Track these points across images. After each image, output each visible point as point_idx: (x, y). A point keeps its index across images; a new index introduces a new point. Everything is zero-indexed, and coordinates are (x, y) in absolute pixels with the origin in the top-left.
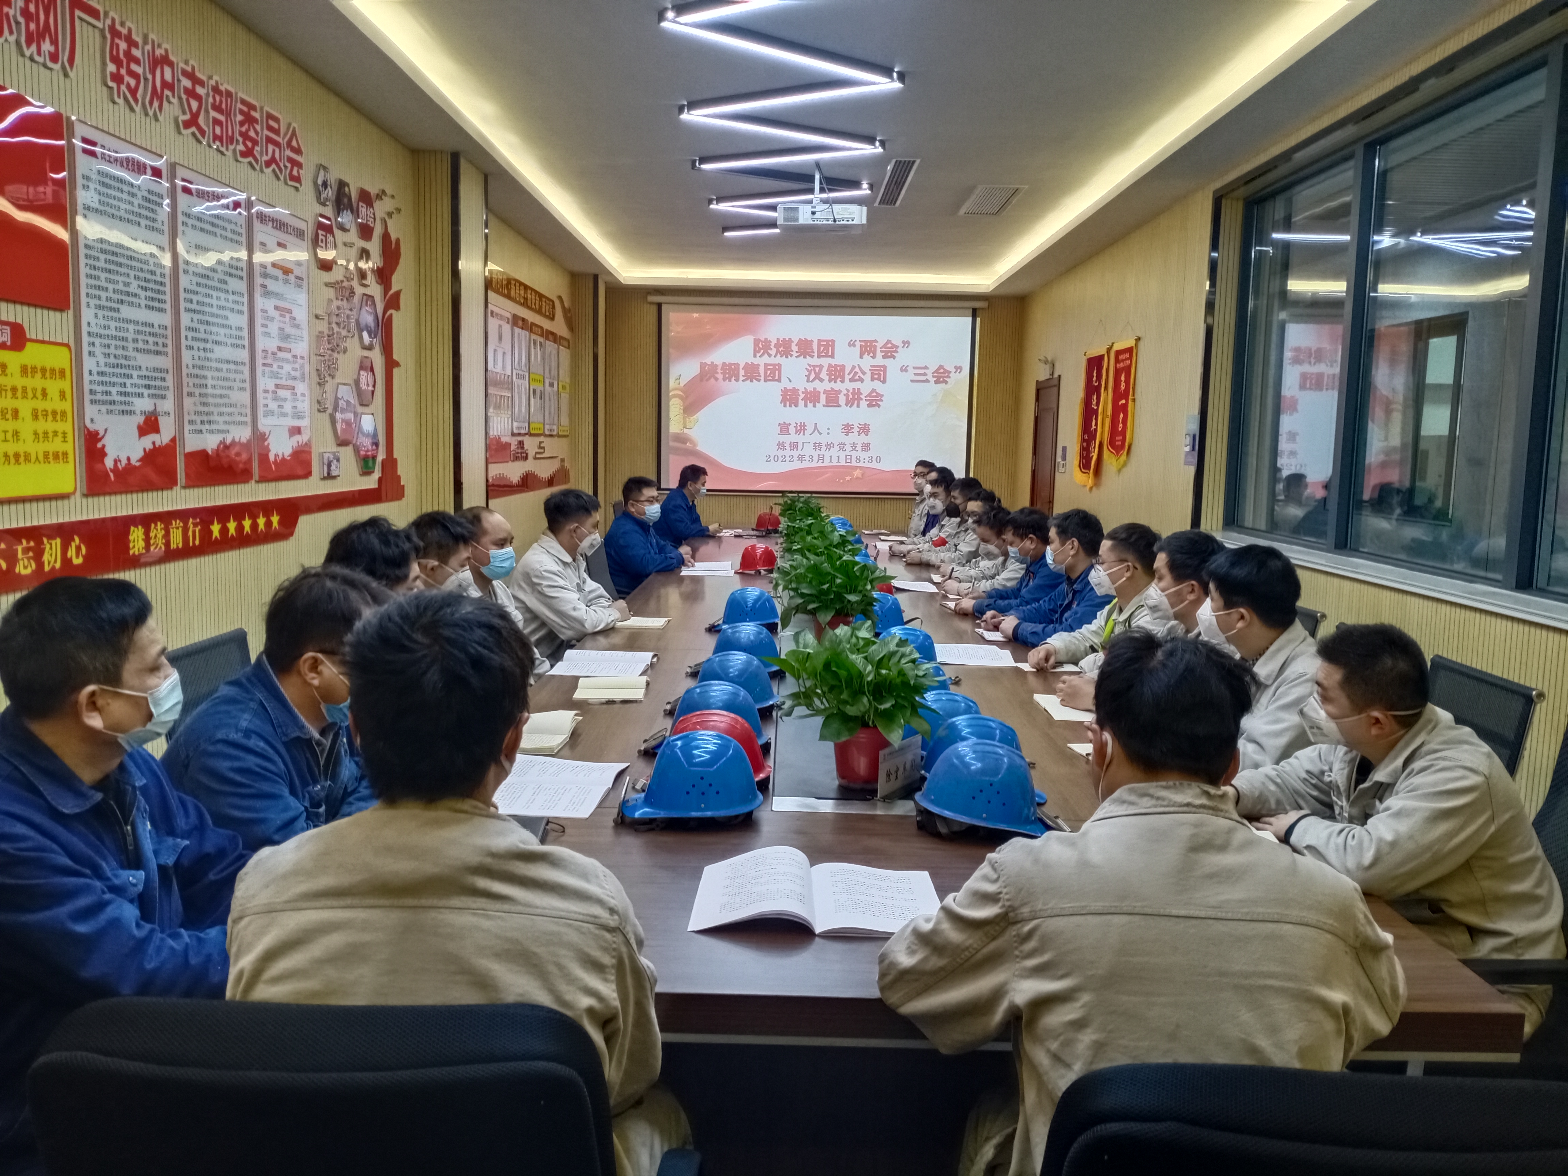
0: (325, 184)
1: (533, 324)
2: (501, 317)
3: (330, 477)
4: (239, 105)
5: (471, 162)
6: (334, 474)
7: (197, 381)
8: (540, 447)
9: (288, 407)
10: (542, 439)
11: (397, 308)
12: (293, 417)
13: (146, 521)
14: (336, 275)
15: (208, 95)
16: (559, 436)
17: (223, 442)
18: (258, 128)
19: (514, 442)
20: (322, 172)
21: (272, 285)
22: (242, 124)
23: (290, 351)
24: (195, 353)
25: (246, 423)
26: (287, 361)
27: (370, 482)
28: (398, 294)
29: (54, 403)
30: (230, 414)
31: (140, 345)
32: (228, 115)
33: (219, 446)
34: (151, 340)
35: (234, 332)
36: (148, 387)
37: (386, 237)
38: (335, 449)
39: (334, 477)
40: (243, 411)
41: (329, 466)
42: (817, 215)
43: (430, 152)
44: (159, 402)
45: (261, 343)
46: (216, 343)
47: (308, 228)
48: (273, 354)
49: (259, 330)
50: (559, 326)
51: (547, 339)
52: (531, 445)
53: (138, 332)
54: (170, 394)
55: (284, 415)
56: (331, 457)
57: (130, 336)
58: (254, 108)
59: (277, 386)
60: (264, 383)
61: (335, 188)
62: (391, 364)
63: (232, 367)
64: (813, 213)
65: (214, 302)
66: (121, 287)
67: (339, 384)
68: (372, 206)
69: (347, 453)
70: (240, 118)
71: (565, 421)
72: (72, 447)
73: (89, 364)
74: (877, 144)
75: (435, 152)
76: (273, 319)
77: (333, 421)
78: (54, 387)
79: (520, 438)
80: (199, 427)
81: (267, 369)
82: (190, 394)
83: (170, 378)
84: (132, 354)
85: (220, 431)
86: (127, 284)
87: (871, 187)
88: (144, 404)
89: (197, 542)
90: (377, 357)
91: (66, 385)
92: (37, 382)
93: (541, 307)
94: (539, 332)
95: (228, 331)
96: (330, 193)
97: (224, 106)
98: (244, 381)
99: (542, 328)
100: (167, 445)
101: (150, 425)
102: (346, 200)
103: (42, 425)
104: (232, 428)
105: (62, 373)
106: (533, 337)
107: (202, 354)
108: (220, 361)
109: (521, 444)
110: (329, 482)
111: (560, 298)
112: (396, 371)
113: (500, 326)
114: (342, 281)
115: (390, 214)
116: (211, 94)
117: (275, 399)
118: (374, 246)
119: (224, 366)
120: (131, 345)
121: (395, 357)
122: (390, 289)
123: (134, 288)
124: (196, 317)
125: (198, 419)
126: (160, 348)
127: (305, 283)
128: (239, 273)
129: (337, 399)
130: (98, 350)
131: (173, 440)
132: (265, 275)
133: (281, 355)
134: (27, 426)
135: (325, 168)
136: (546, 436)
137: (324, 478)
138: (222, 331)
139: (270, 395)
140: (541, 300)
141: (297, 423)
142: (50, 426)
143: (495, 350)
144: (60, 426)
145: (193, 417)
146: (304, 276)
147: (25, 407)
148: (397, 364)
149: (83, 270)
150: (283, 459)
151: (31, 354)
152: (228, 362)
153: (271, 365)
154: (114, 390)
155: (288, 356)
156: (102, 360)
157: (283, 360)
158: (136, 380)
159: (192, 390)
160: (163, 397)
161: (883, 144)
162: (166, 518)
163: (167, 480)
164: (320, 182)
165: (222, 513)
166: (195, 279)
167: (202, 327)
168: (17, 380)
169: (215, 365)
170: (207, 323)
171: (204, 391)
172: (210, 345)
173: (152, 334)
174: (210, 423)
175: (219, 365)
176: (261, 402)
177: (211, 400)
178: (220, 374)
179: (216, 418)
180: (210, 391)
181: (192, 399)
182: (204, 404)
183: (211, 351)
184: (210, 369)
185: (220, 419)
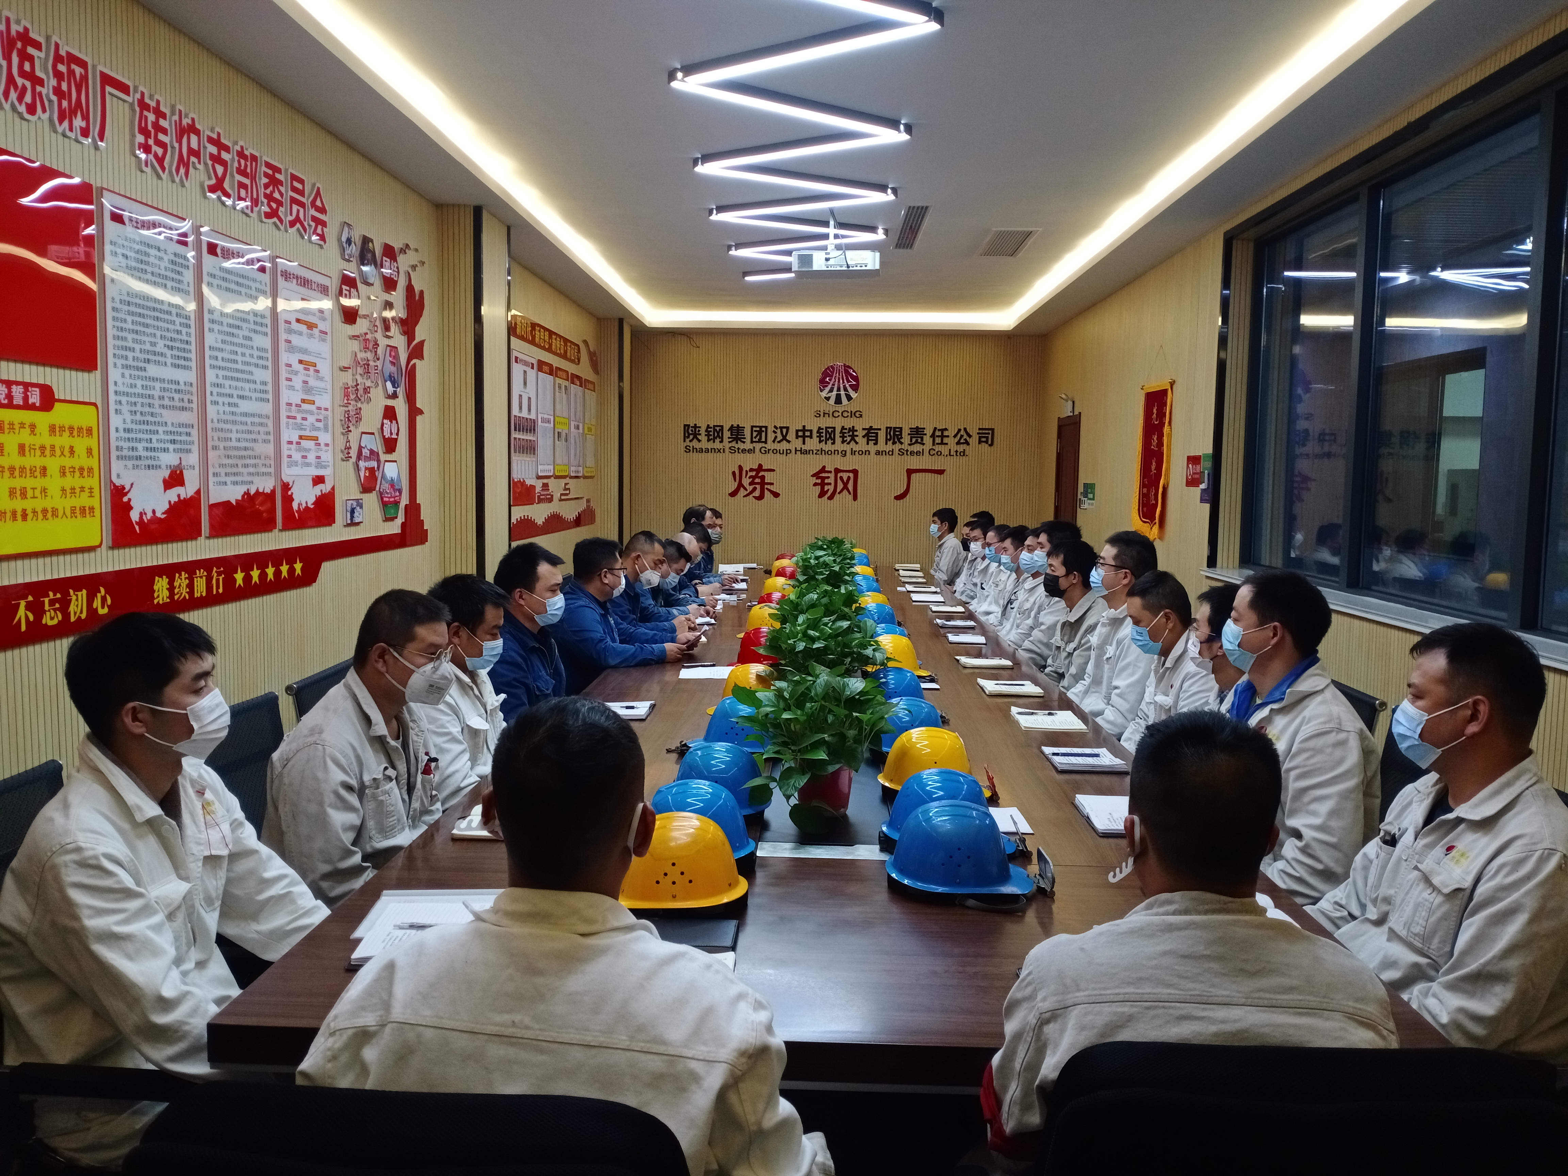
0: (349, 241)
1: (558, 369)
2: (526, 363)
3: (353, 524)
4: (264, 169)
5: (494, 215)
6: (357, 520)
7: (222, 435)
8: (566, 489)
9: (311, 457)
10: (567, 480)
11: (421, 357)
12: (316, 467)
13: (170, 571)
14: (361, 326)
15: (233, 160)
16: (585, 477)
17: (247, 493)
18: (282, 189)
19: (539, 485)
20: (346, 229)
21: (296, 340)
22: (266, 186)
23: (313, 403)
24: (221, 408)
25: (269, 474)
26: (311, 413)
27: (394, 528)
28: (422, 343)
29: (81, 460)
30: (255, 466)
31: (166, 402)
32: (253, 178)
33: (243, 496)
34: (177, 396)
35: (258, 387)
36: (173, 442)
37: (410, 289)
38: (359, 496)
39: (358, 524)
40: (267, 462)
41: (353, 512)
42: (831, 262)
43: (453, 205)
44: (183, 456)
45: (287, 396)
46: (241, 397)
47: (333, 284)
48: (297, 405)
49: (283, 383)
50: (584, 370)
51: (573, 382)
52: (557, 488)
53: (164, 389)
54: (195, 448)
55: (308, 465)
56: (355, 504)
57: (156, 393)
58: (279, 170)
59: (301, 437)
60: (289, 434)
61: (359, 243)
62: (414, 412)
63: (257, 420)
64: (827, 260)
65: (239, 358)
66: (148, 347)
67: (363, 433)
68: (395, 260)
69: (371, 500)
70: (265, 180)
71: (590, 462)
72: (99, 501)
73: (115, 421)
74: (889, 191)
75: (459, 206)
76: (296, 373)
77: (357, 468)
78: (81, 444)
79: (545, 481)
80: (223, 479)
81: (291, 421)
82: (215, 448)
83: (194, 432)
84: (157, 410)
85: (243, 483)
86: (153, 344)
87: (886, 232)
88: (169, 459)
89: (221, 591)
90: (401, 406)
91: (92, 442)
92: (64, 440)
93: (566, 352)
94: (564, 376)
95: (252, 386)
96: (354, 250)
97: (249, 170)
98: (268, 433)
99: (567, 372)
100: (192, 497)
101: (175, 479)
102: (369, 256)
103: (70, 482)
104: (256, 479)
105: (89, 431)
106: (558, 380)
107: (227, 409)
108: (245, 414)
109: (545, 486)
110: (353, 528)
111: (585, 342)
112: (419, 418)
113: (525, 372)
114: (366, 334)
115: (414, 267)
116: (236, 158)
117: (299, 450)
118: (398, 296)
119: (249, 420)
120: (157, 403)
121: (419, 405)
122: (414, 339)
123: (160, 347)
124: (221, 373)
125: (222, 471)
126: (186, 404)
127: (329, 337)
128: (264, 329)
129: (360, 448)
130: (125, 408)
131: (198, 492)
132: (290, 331)
133: (305, 406)
134: (54, 483)
135: (349, 225)
136: (571, 477)
137: (348, 525)
138: (247, 386)
139: (294, 446)
140: (566, 345)
141: (320, 472)
142: (76, 481)
143: (520, 396)
144: (87, 482)
145: (218, 470)
146: (328, 330)
147: (53, 464)
148: (421, 412)
149: (111, 332)
150: (307, 508)
151: (60, 414)
152: (253, 415)
153: (295, 418)
154: (140, 446)
155: (312, 408)
156: (128, 417)
157: (306, 412)
158: (162, 436)
159: (217, 443)
160: (189, 451)
161: (895, 191)
162: (190, 568)
163: (192, 532)
164: (344, 239)
165: (248, 561)
166: (220, 337)
167: (227, 383)
168: (45, 439)
169: (239, 418)
170: (232, 378)
171: (229, 444)
172: (235, 400)
173: (178, 391)
174: (235, 474)
175: (244, 419)
176: (285, 453)
177: (236, 453)
178: (244, 428)
179: (241, 470)
180: (234, 444)
181: (216, 453)
182: (228, 457)
183: (236, 405)
184: (234, 422)
185: (244, 471)
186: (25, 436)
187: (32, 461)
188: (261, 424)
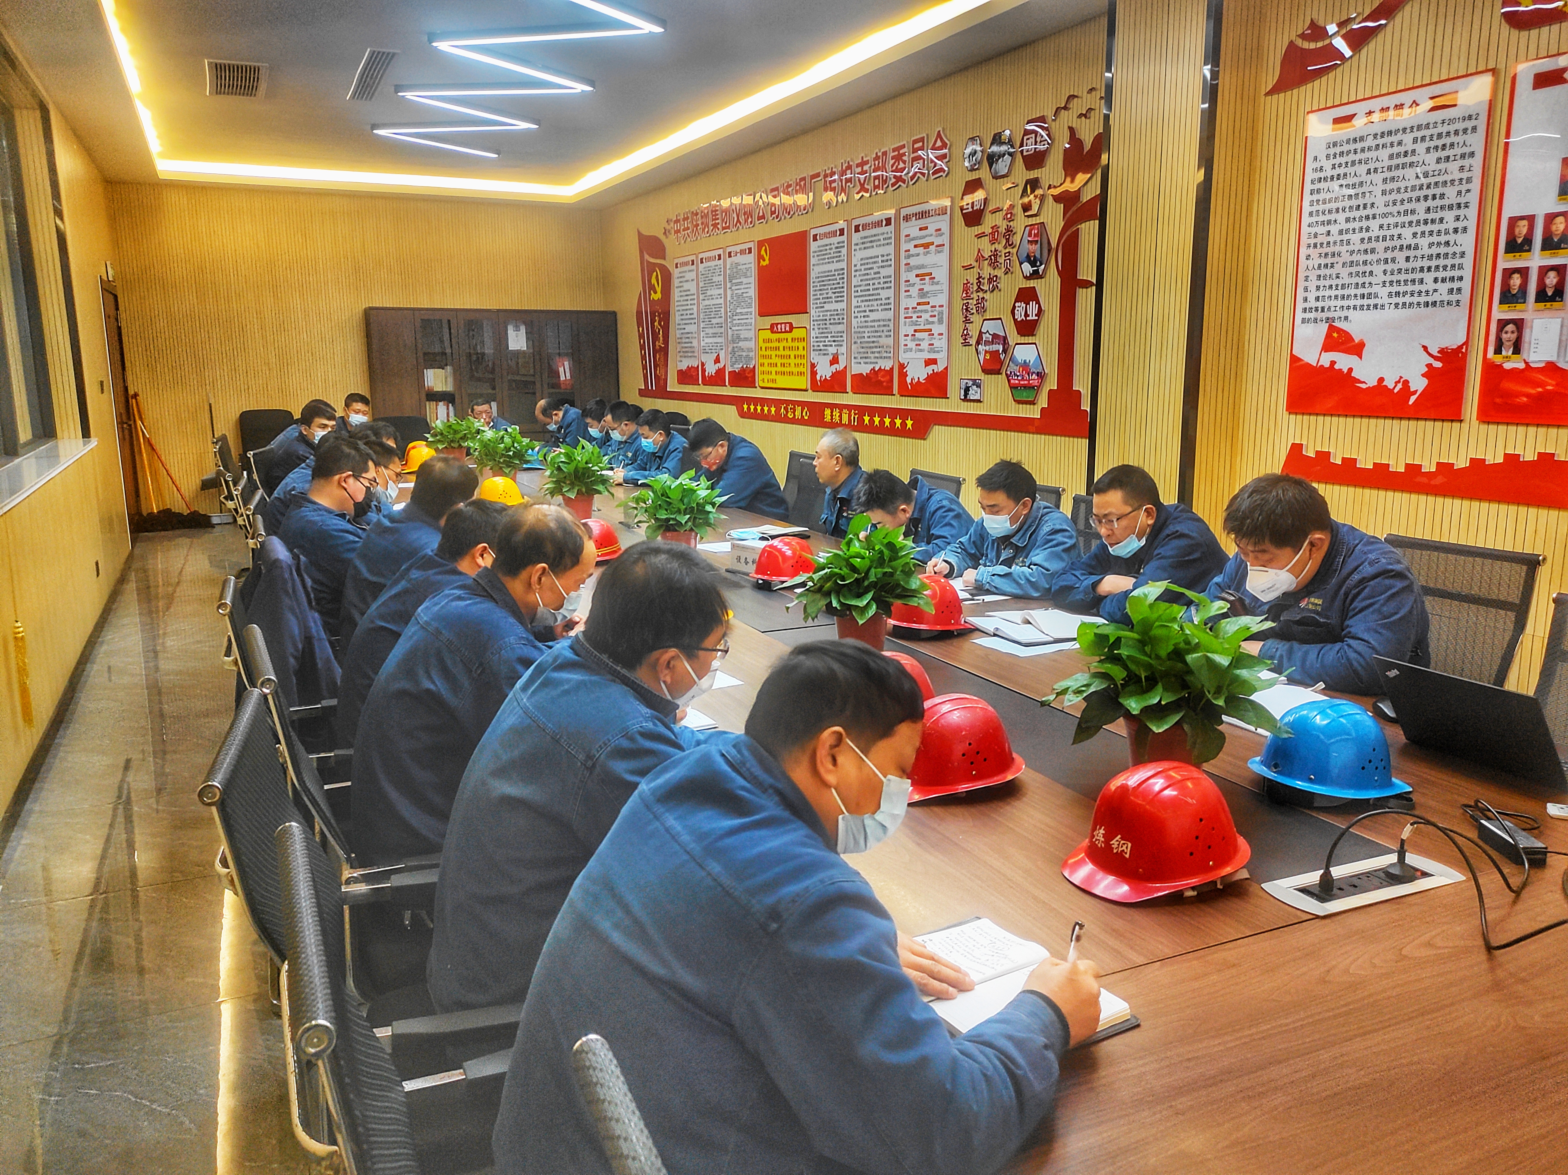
3: (966, 399)
4: (892, 155)
6: (972, 398)
7: (859, 335)
9: (925, 345)
12: (927, 352)
13: (832, 406)
15: (871, 166)
17: (873, 369)
18: (905, 158)
21: (913, 261)
24: (859, 320)
29: (801, 352)
30: (879, 352)
31: (832, 321)
32: (883, 167)
33: (871, 371)
34: (836, 317)
35: (884, 302)
36: (834, 341)
37: (1075, 145)
39: (973, 401)
40: (888, 350)
41: (967, 390)
44: (839, 348)
46: (871, 311)
47: (955, 200)
48: (914, 308)
49: (903, 294)
53: (831, 315)
55: (921, 351)
56: (970, 383)
57: (828, 318)
58: (903, 147)
60: (906, 329)
62: (1072, 286)
63: (882, 323)
65: (871, 287)
66: (825, 296)
70: (892, 162)
72: (806, 369)
73: (813, 334)
78: (801, 345)
80: (859, 361)
82: (855, 343)
83: (845, 335)
84: (828, 326)
85: (873, 363)
86: (827, 294)
88: (832, 350)
89: (856, 424)
90: (1048, 284)
91: (805, 344)
92: (796, 344)
95: (879, 302)
98: (889, 331)
100: (842, 370)
101: (835, 360)
103: (797, 361)
104: (879, 361)
105: (804, 339)
107: (863, 319)
108: (874, 321)
114: (994, 226)
115: (1084, 115)
116: (873, 163)
117: (913, 340)
118: (1052, 166)
119: (876, 324)
120: (828, 322)
121: (1081, 276)
122: (1077, 201)
123: (830, 294)
124: (859, 299)
125: (859, 356)
126: (841, 321)
127: (946, 247)
128: (890, 263)
130: (816, 327)
131: (846, 368)
132: (910, 256)
133: (919, 307)
134: (793, 362)
137: (961, 400)
138: (875, 303)
139: (910, 338)
141: (932, 356)
145: (856, 355)
147: (792, 353)
149: (812, 293)
151: (796, 333)
152: (879, 321)
153: (911, 317)
154: (821, 344)
155: (928, 307)
156: (817, 331)
157: (921, 311)
158: (830, 339)
159: (856, 340)
162: (841, 407)
165: (872, 411)
167: (863, 304)
168: (790, 344)
169: (870, 324)
170: (866, 301)
171: (863, 340)
172: (868, 313)
173: (837, 315)
174: (866, 358)
175: (873, 324)
176: (902, 342)
177: (867, 345)
178: (873, 329)
179: (870, 355)
180: (867, 339)
181: (856, 345)
182: (863, 348)
183: (868, 316)
184: (867, 327)
185: (872, 355)
186: (784, 344)
187: (787, 352)
188: (884, 326)
